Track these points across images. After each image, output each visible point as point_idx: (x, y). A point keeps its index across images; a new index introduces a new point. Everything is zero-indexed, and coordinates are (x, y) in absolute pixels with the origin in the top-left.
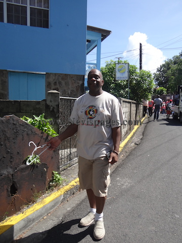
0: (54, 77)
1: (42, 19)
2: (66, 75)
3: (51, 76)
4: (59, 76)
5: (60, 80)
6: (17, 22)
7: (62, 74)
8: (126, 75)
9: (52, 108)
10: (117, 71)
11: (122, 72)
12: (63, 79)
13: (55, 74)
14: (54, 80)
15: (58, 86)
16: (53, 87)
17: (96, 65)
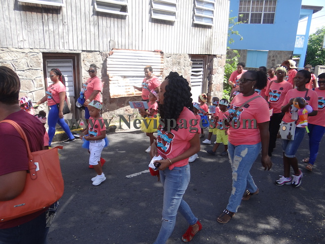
0: (273, 53)
1: (270, 19)
2: (281, 51)
4: (276, 52)
6: (255, 23)
7: (278, 51)
12: (278, 54)
13: (274, 51)
15: (275, 58)
16: (272, 59)
17: (305, 36)
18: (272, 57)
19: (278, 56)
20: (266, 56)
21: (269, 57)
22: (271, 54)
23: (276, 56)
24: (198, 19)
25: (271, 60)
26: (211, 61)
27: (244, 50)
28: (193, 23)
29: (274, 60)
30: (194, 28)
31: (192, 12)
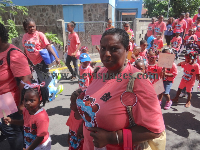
0: (88, 7)
2: (95, 4)
3: (87, 5)
4: (91, 5)
5: (92, 8)
7: (93, 4)
9: (59, 28)
12: (94, 7)
13: (89, 5)
14: (88, 8)
15: (91, 12)
16: (88, 13)
18: (87, 12)
19: (94, 10)
20: (82, 11)
21: (85, 12)
22: (87, 8)
23: (92, 10)
25: (87, 15)
27: (59, 6)
29: (90, 15)
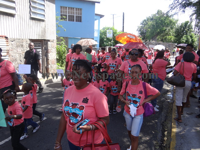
1: (79, 19)
6: (71, 21)
8: (112, 35)
10: (107, 33)
11: (109, 33)
17: (98, 30)
24: (34, 15)
26: (47, 44)
28: (30, 17)
30: (31, 20)
31: (29, 9)
